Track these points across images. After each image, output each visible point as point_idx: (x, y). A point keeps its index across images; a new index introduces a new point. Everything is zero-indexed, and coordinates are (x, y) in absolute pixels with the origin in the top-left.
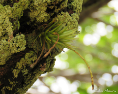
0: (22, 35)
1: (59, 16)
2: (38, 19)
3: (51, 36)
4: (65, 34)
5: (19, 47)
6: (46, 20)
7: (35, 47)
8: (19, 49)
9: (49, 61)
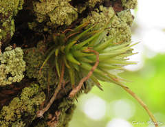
0: (19, 49)
1: (96, 15)
2: (53, 18)
3: (79, 54)
4: (109, 51)
5: (9, 75)
6: (70, 22)
7: (42, 75)
8: (10, 78)
9: (65, 107)
